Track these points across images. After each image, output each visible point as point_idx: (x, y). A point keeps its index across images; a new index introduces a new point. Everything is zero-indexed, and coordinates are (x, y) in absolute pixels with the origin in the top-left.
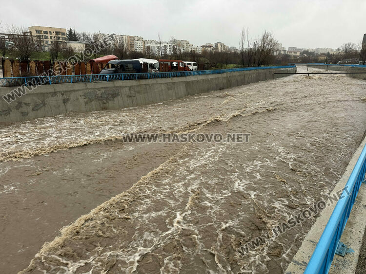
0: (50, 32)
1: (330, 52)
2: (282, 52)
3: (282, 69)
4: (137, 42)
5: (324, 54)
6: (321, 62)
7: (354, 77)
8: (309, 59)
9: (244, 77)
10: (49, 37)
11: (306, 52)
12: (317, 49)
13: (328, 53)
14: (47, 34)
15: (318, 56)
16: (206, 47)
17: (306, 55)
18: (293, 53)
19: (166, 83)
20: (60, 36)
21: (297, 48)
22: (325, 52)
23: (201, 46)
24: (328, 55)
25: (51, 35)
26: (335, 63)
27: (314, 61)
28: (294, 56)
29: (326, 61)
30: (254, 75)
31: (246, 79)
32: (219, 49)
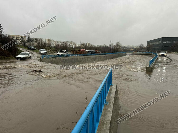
6: (131, 51)
24: (133, 48)
26: (137, 51)
27: (128, 51)
32: (88, 44)
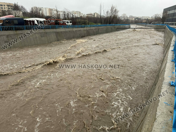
0: (4, 5)
1: (148, 18)
2: (126, 18)
3: (122, 26)
4: (54, 11)
5: (145, 19)
6: (144, 23)
7: (158, 31)
8: (138, 21)
9: (98, 30)
10: (4, 8)
11: (137, 18)
12: (143, 17)
13: (147, 19)
14: (2, 6)
15: (143, 20)
16: (89, 15)
17: (137, 20)
18: (131, 19)
19: (40, 33)
20: (10, 7)
21: (133, 16)
22: (146, 18)
23: (87, 14)
24: (147, 20)
25: (5, 7)
26: (150, 23)
27: (140, 22)
28: (131, 20)
29: (146, 23)
30: (105, 29)
31: (99, 31)
32: (96, 16)
